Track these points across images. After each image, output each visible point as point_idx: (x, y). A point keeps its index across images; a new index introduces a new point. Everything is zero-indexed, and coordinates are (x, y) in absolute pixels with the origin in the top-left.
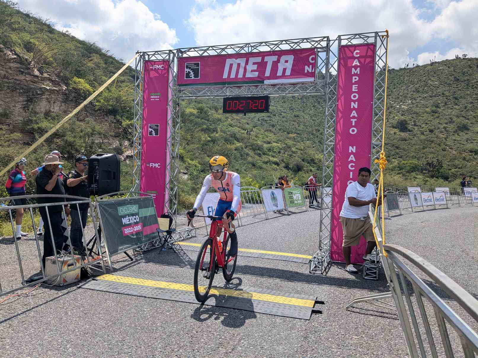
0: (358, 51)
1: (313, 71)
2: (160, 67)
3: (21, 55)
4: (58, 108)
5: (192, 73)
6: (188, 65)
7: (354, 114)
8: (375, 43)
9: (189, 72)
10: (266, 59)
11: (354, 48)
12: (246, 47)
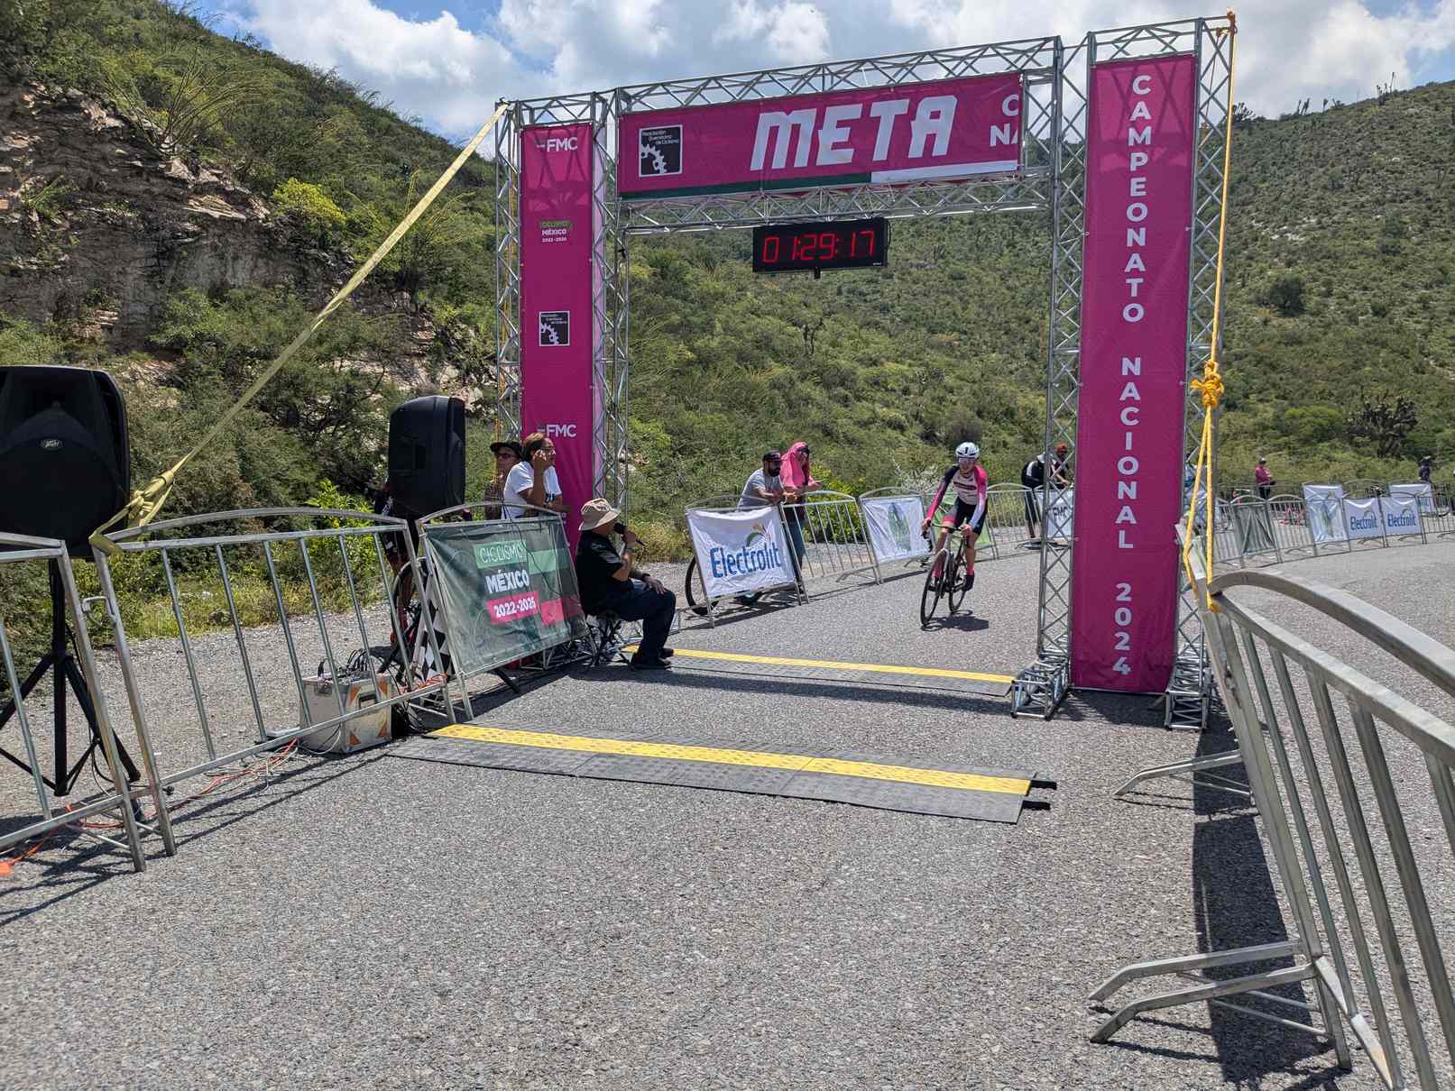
0: (1147, 78)
1: (1015, 141)
2: (567, 144)
3: (135, 118)
4: (248, 273)
5: (659, 159)
6: (646, 134)
7: (1136, 262)
8: (1195, 51)
9: (649, 154)
10: (877, 109)
11: (1132, 69)
12: (813, 76)
